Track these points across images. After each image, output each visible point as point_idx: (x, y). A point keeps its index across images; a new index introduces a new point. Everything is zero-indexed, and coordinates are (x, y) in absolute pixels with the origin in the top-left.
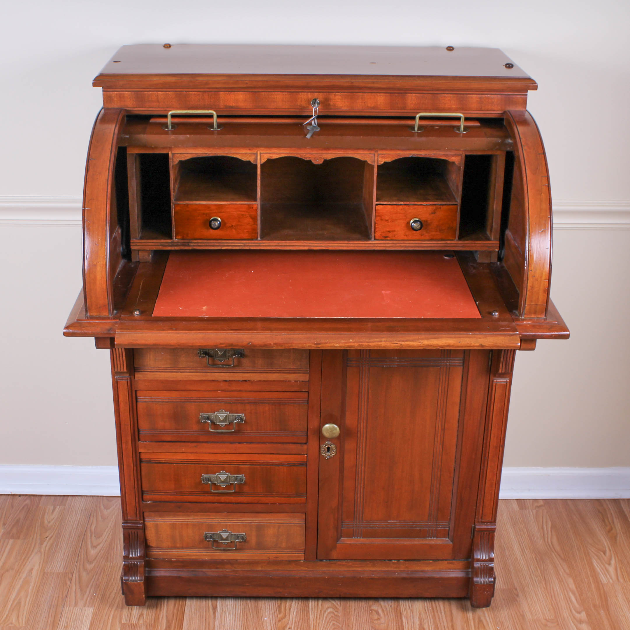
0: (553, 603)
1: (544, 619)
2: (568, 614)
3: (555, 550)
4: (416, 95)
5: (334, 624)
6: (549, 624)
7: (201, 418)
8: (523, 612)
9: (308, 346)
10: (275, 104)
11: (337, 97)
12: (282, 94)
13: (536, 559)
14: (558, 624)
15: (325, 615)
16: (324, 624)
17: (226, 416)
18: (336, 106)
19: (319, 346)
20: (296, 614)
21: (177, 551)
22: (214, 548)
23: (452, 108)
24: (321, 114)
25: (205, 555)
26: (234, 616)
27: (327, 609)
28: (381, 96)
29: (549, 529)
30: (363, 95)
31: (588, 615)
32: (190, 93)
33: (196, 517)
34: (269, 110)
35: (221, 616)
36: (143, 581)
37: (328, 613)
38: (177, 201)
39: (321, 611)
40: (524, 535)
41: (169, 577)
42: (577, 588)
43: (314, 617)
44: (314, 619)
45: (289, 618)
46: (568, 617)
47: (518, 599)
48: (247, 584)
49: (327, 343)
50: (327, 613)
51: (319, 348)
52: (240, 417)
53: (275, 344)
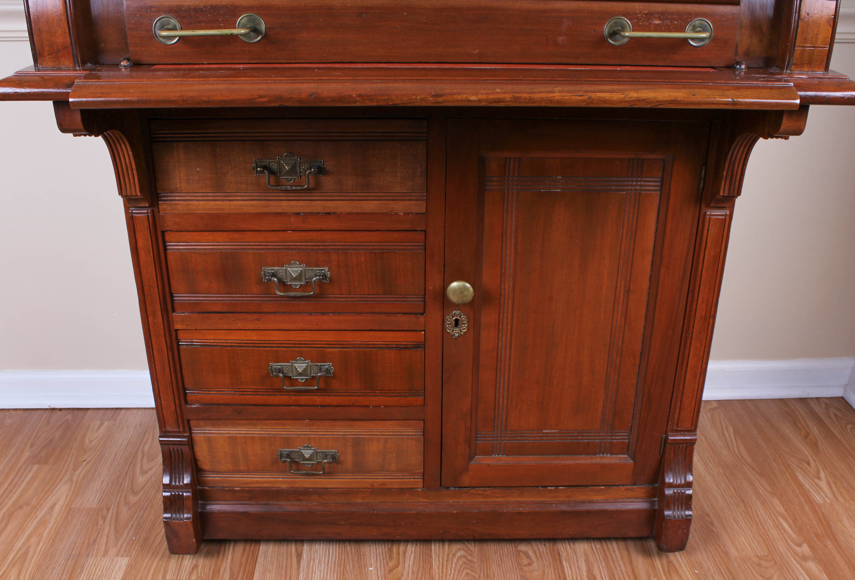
0: (761, 532)
1: (755, 556)
2: (785, 548)
3: (746, 462)
5: (467, 574)
6: (764, 564)
7: (263, 275)
8: (724, 547)
9: (421, 99)
13: (725, 475)
14: (776, 563)
15: (455, 560)
16: (454, 574)
17: (301, 271)
19: (440, 99)
20: (414, 560)
21: (241, 476)
22: (292, 471)
25: (281, 482)
26: (326, 566)
27: (456, 552)
29: (732, 436)
31: (812, 548)
33: (264, 427)
35: (307, 566)
36: (191, 520)
37: (459, 558)
39: (448, 555)
40: (703, 444)
41: (232, 513)
42: (786, 510)
43: (439, 563)
44: (438, 568)
45: (404, 567)
46: (786, 553)
47: (714, 529)
48: (343, 523)
49: (454, 94)
50: (456, 557)
51: (440, 103)
52: (323, 273)
53: (360, 96)
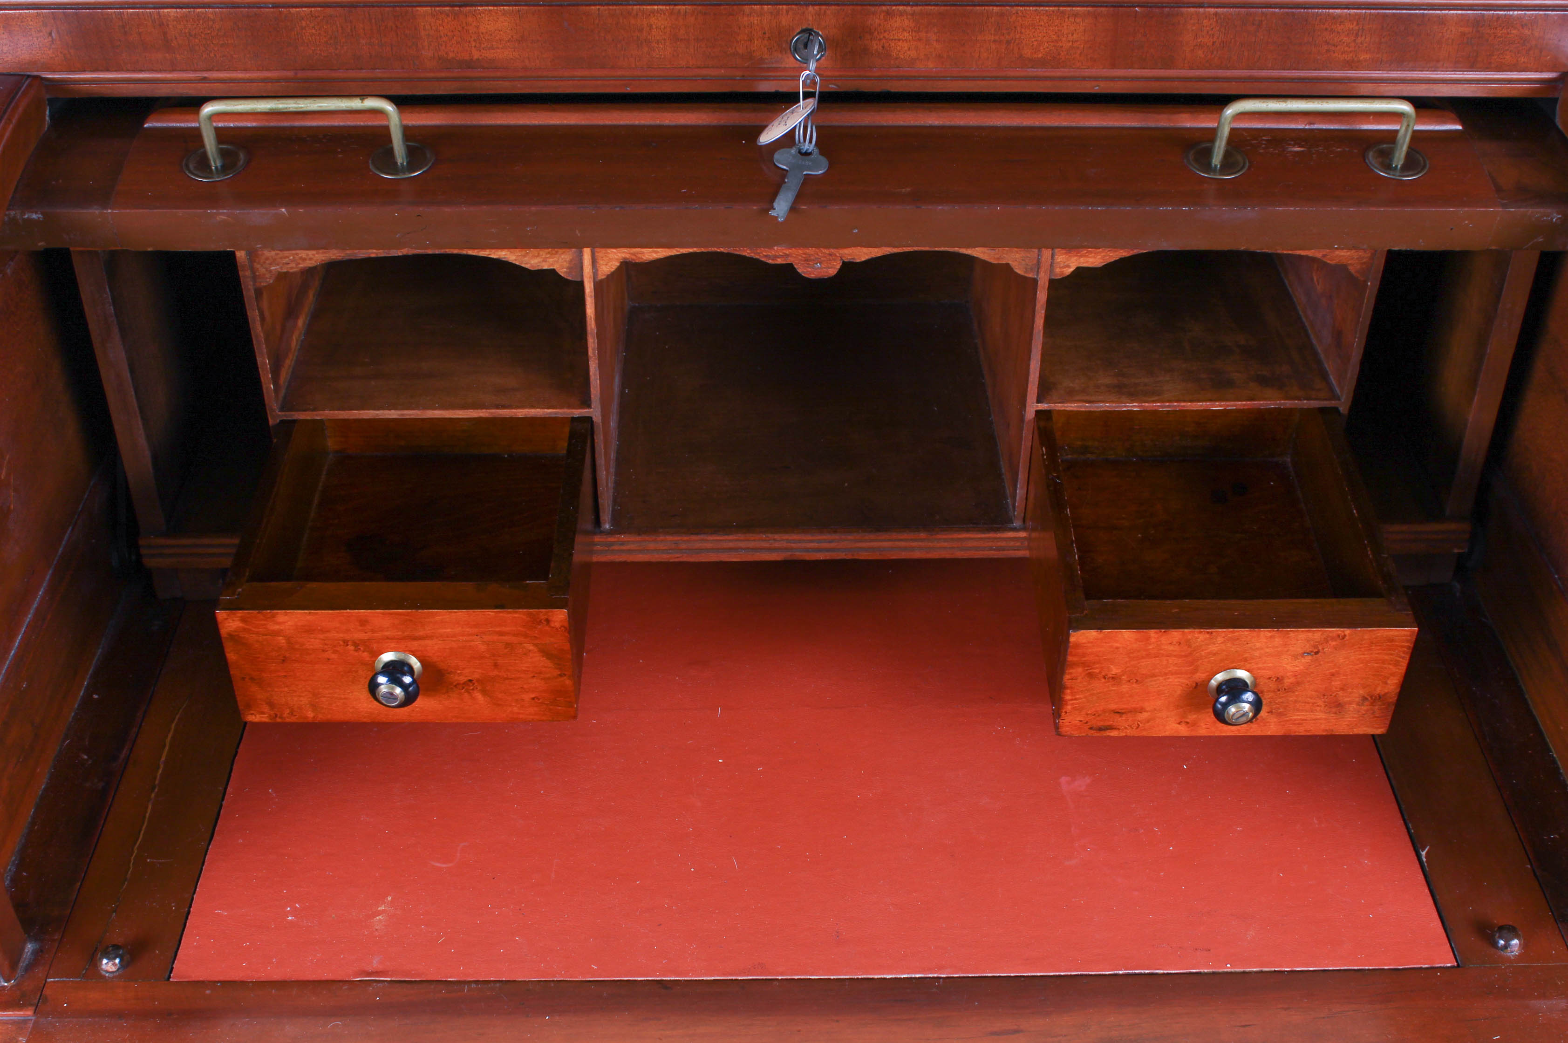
4: (1219, 10)
10: (645, 50)
11: (897, 22)
12: (671, 13)
18: (894, 54)
23: (1359, 61)
24: (832, 87)
28: (1076, 15)
30: (1002, 15)
32: (293, 10)
34: (619, 73)
38: (290, 410)
